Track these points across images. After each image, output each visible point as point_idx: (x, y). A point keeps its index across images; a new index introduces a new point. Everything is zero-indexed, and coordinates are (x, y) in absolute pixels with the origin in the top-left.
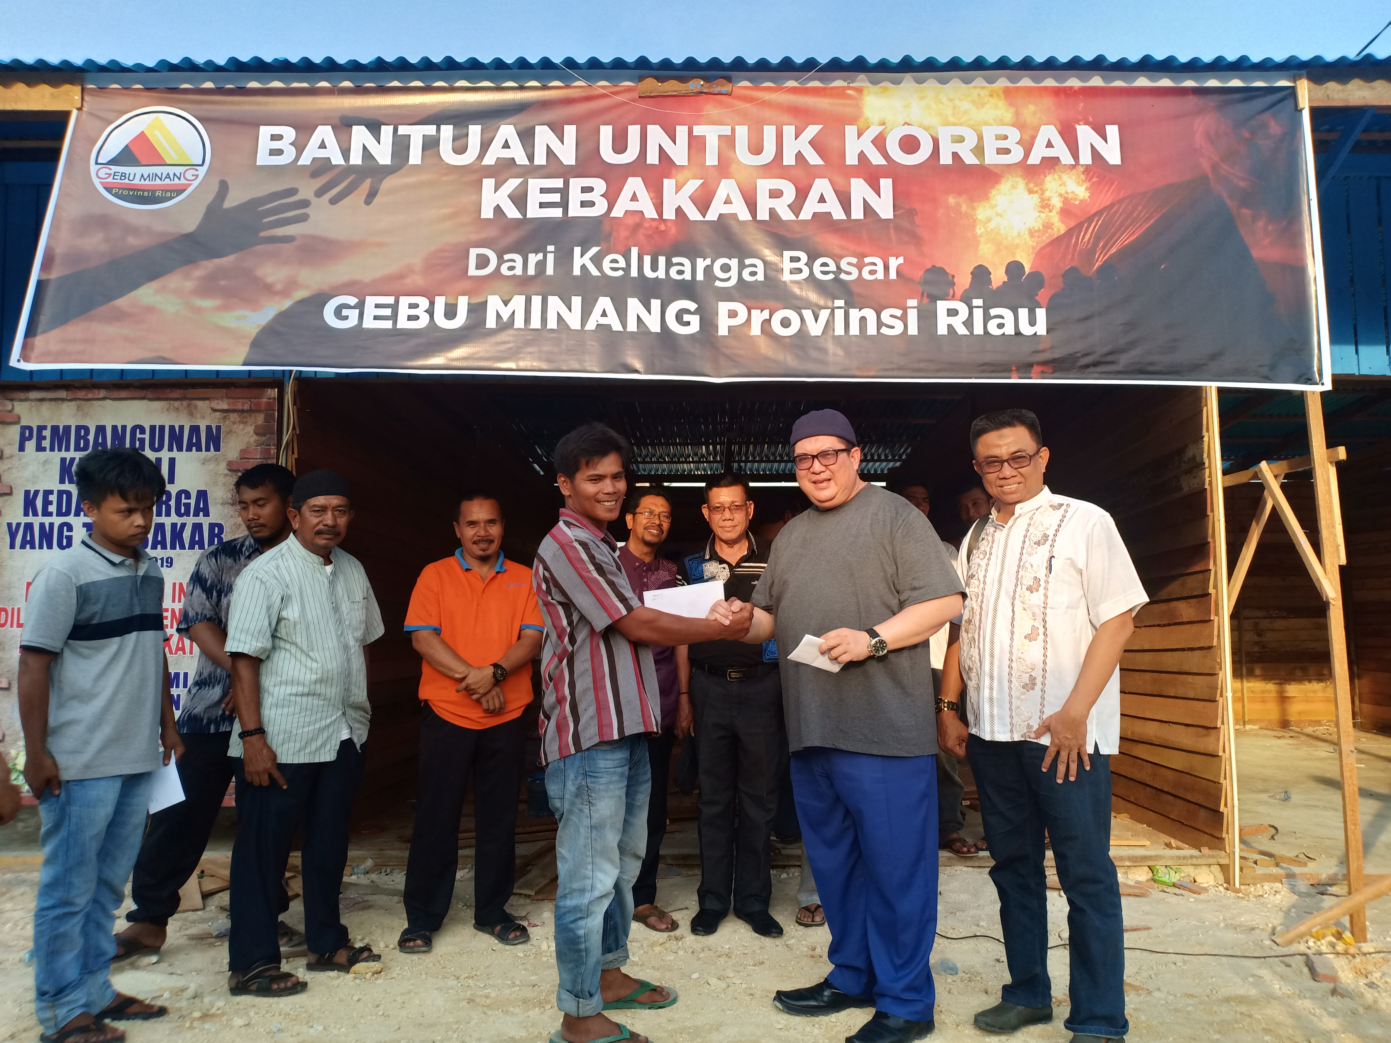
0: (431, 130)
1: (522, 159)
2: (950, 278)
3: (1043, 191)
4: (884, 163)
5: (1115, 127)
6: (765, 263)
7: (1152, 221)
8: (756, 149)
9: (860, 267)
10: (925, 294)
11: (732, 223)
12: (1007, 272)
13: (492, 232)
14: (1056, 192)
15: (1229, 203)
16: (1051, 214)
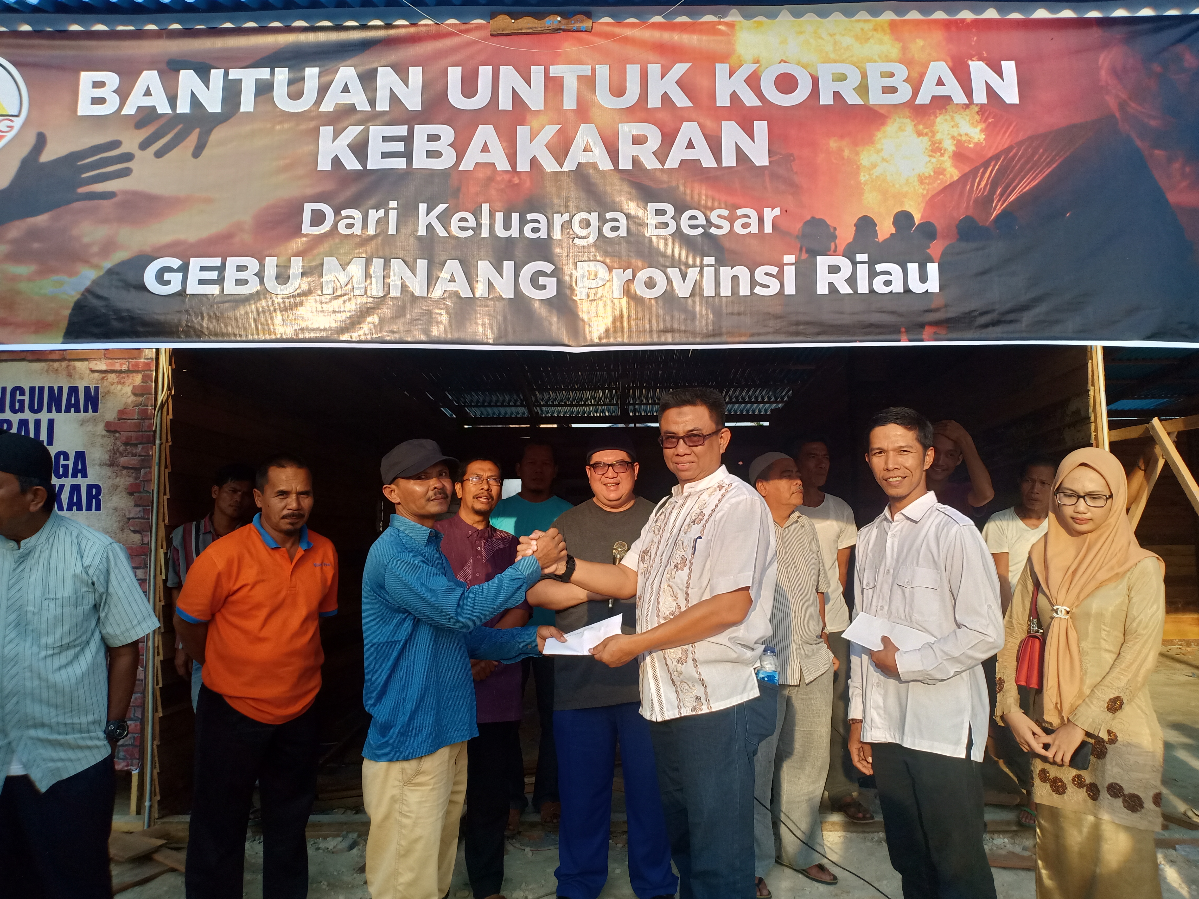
0: (264, 73)
1: (362, 105)
2: (832, 230)
3: (934, 133)
4: (759, 104)
5: (1012, 63)
6: (628, 216)
7: (1054, 166)
8: (619, 91)
9: (732, 220)
10: (804, 250)
11: (592, 172)
12: (894, 223)
13: (328, 186)
14: (948, 134)
15: (1138, 143)
16: (942, 158)
